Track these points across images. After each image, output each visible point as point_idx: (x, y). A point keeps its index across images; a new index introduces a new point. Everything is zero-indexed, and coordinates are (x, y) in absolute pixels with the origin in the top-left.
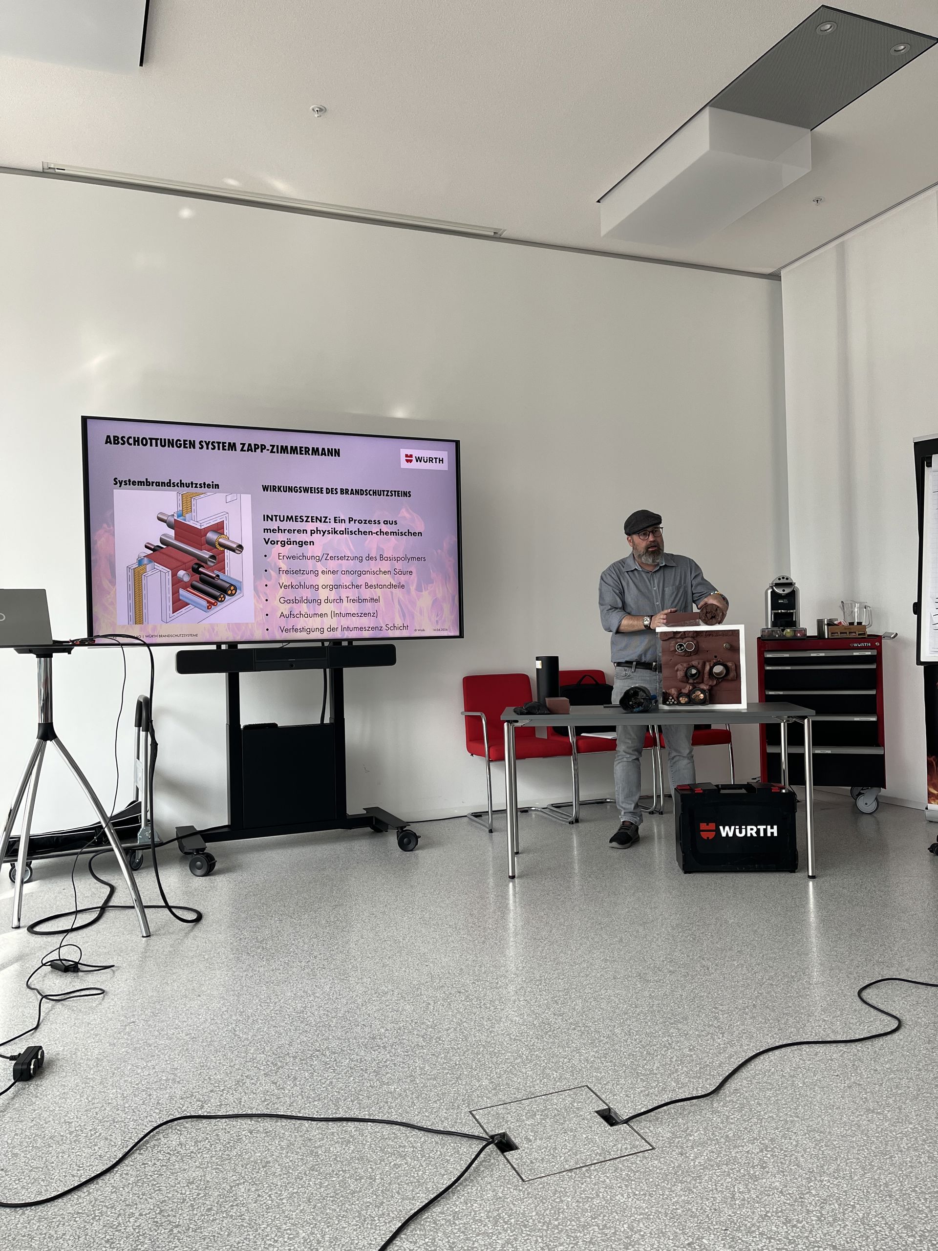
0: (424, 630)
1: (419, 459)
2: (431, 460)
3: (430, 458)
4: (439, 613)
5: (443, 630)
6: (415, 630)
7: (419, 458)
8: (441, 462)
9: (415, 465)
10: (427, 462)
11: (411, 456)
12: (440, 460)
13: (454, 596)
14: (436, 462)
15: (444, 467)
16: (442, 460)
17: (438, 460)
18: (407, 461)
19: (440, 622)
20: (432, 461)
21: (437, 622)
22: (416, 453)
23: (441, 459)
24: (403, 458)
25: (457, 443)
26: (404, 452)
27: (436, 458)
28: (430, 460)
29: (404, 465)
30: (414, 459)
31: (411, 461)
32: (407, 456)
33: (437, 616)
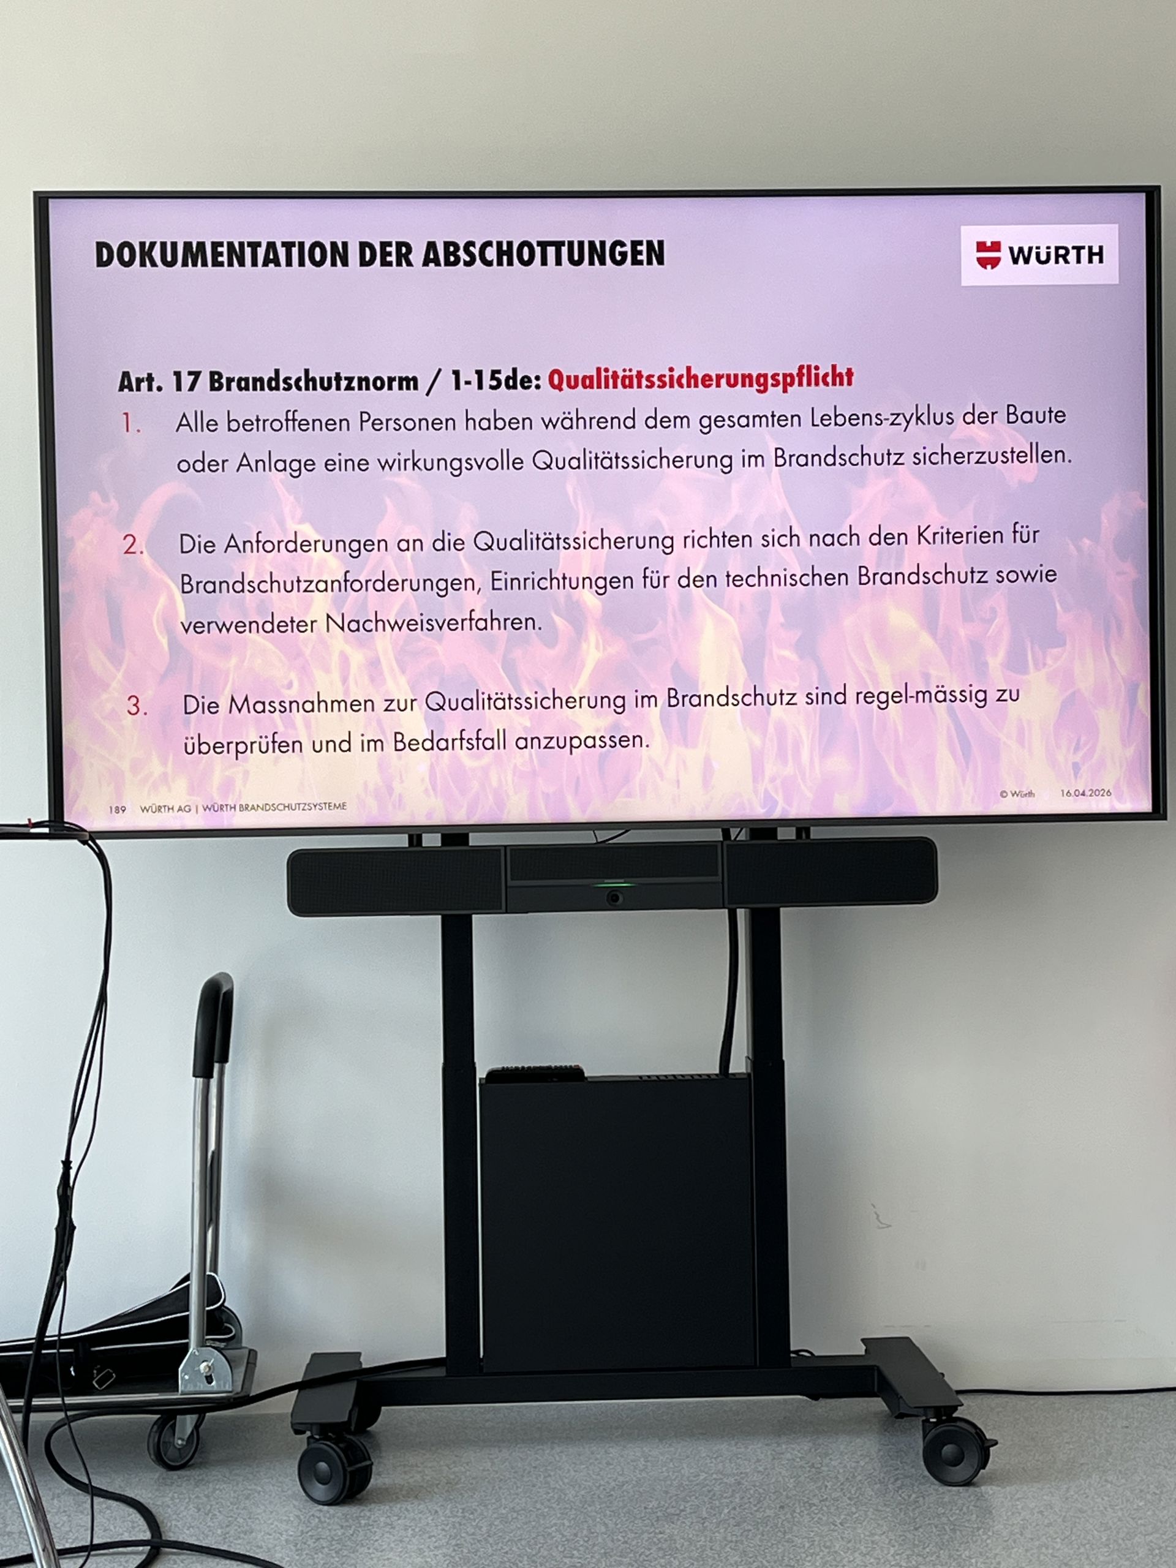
0: (1031, 794)
1: (1020, 256)
2: (1061, 254)
3: (1057, 249)
4: (1083, 739)
5: (1095, 793)
6: (1003, 794)
7: (1021, 250)
8: (1096, 258)
9: (1007, 273)
10: (1047, 261)
11: (996, 246)
12: (1091, 254)
13: (1137, 686)
14: (1079, 261)
15: (1107, 273)
16: (1100, 254)
17: (1085, 253)
18: (983, 262)
19: (1084, 769)
20: (1064, 257)
21: (1076, 767)
22: (1012, 236)
23: (1096, 250)
24: (970, 255)
25: (1152, 195)
26: (971, 235)
27: (1079, 249)
28: (1057, 256)
29: (973, 275)
30: (1005, 255)
31: (995, 262)
32: (981, 246)
33: (1077, 749)
